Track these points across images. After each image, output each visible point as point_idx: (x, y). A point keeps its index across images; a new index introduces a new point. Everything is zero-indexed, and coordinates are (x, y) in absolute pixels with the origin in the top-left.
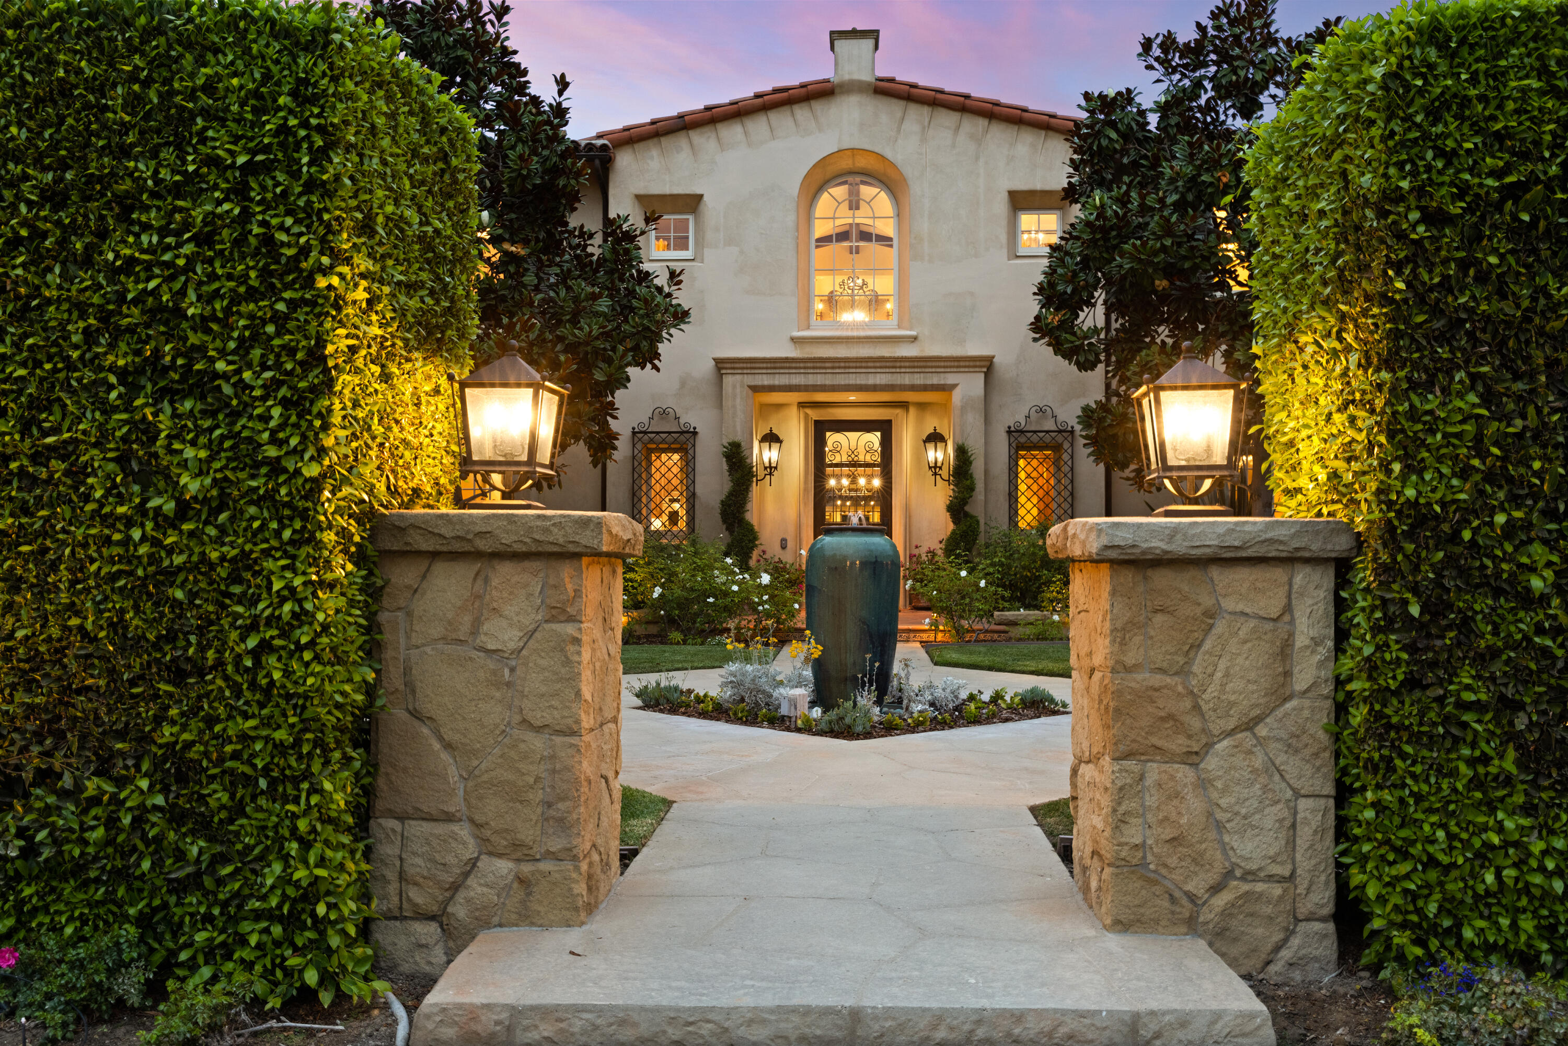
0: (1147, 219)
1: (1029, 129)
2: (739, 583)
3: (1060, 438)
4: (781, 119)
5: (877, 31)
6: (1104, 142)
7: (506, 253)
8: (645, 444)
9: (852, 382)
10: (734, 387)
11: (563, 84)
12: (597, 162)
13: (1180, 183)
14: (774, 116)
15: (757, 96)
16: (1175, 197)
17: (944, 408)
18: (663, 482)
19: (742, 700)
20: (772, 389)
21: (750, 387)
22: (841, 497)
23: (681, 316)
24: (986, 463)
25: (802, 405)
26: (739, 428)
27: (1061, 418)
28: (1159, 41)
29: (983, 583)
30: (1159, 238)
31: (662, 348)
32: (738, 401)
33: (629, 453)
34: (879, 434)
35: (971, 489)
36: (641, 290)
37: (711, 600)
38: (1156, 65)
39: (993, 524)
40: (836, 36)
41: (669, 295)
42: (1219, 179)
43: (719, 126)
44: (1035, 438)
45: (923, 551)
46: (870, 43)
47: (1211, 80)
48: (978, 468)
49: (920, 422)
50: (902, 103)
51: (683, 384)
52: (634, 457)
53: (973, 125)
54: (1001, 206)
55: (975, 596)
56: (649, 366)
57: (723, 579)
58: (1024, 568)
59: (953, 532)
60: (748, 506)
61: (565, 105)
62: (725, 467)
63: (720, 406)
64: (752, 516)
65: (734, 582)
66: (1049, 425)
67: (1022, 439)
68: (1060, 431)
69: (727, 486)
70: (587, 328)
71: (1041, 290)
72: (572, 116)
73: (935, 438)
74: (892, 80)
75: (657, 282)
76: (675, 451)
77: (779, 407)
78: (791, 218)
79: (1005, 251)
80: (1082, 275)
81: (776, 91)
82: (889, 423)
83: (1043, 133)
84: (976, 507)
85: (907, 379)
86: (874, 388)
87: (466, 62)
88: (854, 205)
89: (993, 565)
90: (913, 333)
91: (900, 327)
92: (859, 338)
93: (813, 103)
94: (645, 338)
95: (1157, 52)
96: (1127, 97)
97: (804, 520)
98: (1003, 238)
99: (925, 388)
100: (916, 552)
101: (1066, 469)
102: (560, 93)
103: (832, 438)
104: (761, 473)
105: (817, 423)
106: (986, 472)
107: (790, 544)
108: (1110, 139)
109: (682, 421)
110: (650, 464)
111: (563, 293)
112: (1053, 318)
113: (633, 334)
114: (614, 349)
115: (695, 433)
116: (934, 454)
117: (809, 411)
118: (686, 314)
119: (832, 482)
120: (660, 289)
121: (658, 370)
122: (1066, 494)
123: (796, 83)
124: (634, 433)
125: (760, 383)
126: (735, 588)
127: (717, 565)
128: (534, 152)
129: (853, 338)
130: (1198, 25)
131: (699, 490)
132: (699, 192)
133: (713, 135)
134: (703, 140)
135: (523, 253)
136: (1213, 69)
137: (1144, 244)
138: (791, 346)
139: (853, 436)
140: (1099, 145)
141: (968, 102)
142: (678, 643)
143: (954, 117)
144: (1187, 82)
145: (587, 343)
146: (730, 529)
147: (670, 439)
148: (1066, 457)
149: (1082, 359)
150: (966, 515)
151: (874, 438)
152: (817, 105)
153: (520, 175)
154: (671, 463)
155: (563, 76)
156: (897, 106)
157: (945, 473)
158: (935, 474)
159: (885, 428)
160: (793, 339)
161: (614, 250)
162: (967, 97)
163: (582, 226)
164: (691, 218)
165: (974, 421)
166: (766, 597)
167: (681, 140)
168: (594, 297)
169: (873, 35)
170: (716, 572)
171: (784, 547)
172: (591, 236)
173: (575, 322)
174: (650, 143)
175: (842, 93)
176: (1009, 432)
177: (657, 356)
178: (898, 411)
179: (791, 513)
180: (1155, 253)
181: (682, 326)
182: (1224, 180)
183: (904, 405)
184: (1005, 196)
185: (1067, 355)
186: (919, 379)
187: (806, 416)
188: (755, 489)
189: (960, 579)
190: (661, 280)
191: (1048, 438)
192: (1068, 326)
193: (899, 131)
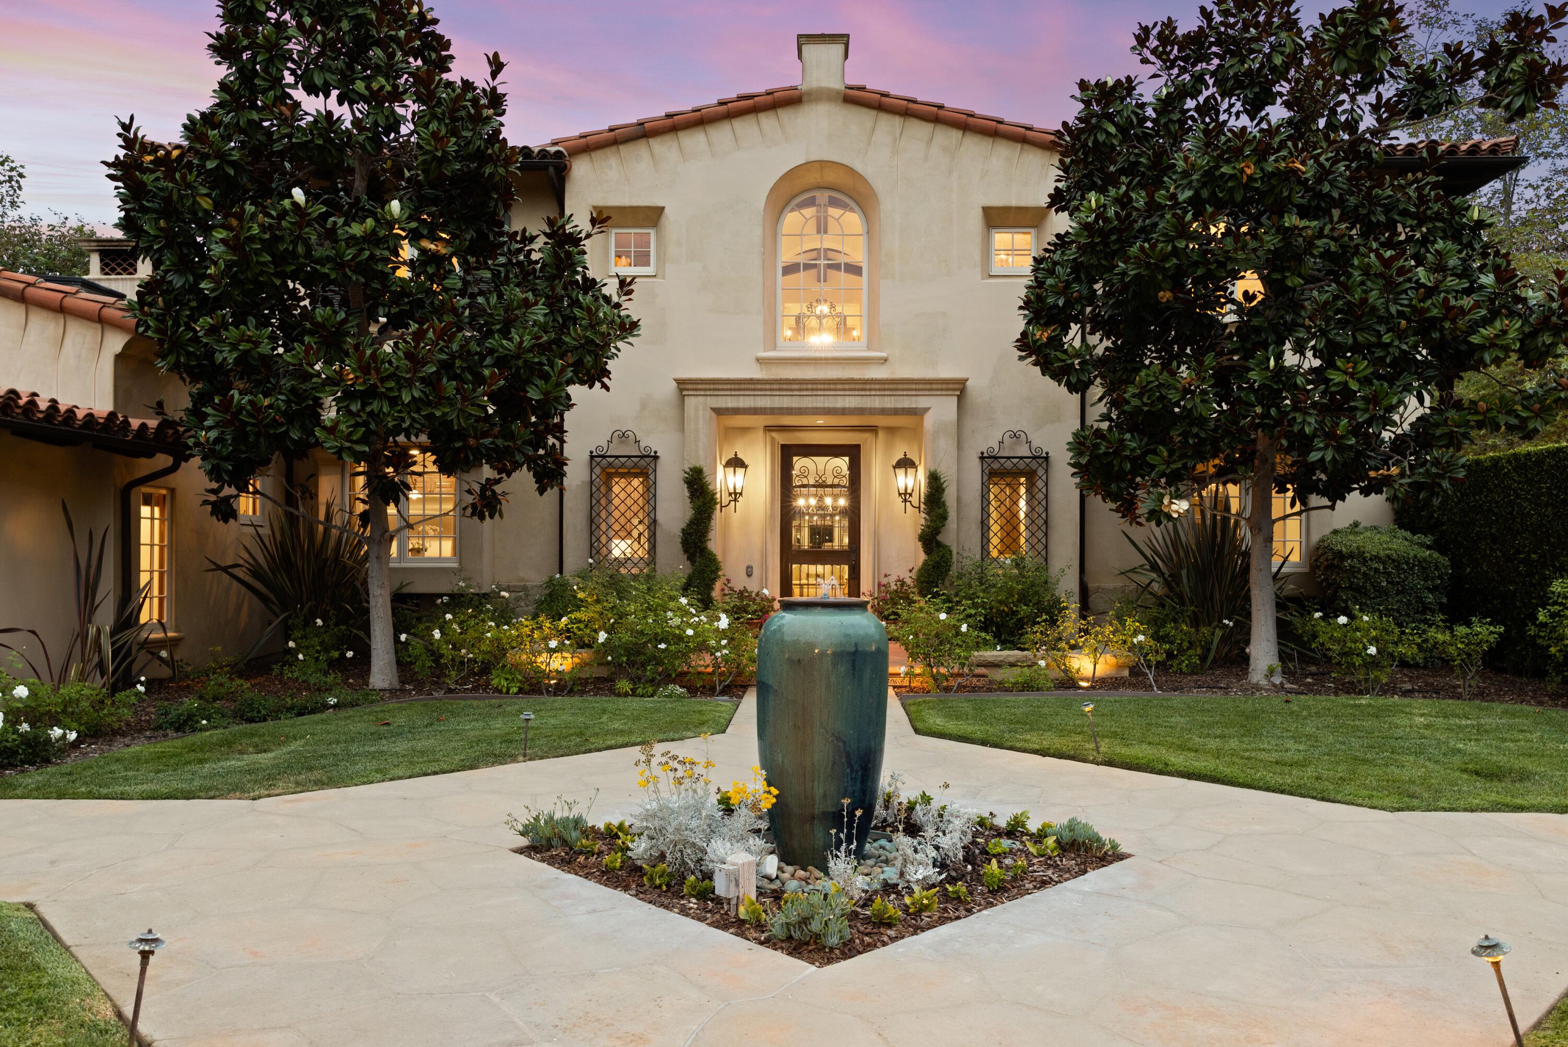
0: (1155, 219)
1: (1004, 142)
2: (694, 627)
3: (1034, 465)
4: (744, 126)
5: (848, 36)
6: (1101, 137)
7: (423, 251)
8: (603, 469)
9: (820, 405)
10: (697, 409)
11: (497, 66)
12: (551, 169)
13: (1195, 177)
14: (738, 124)
15: (721, 103)
16: (1188, 193)
17: (915, 433)
18: (623, 508)
19: (662, 856)
20: (736, 411)
21: (713, 409)
22: (808, 514)
23: (629, 328)
24: (958, 491)
25: (768, 429)
26: (701, 452)
27: (1035, 444)
28: (1155, 32)
29: (964, 628)
30: (1171, 240)
31: (611, 365)
32: (701, 423)
33: (588, 479)
34: (847, 459)
35: (944, 517)
36: (586, 299)
37: (663, 646)
38: (1152, 58)
39: (965, 554)
40: (804, 40)
41: (618, 306)
42: (1242, 171)
43: (681, 134)
44: (1009, 465)
45: (892, 579)
46: (839, 49)
47: (1213, 74)
48: (950, 497)
49: (889, 447)
50: (873, 113)
51: (644, 406)
52: (592, 482)
53: (948, 137)
54: (976, 220)
55: (957, 641)
56: (598, 385)
57: (677, 621)
58: (1001, 602)
59: (925, 563)
60: (711, 535)
61: (500, 90)
62: (687, 494)
63: (683, 430)
64: (714, 544)
65: (690, 625)
66: (1023, 451)
67: (996, 466)
68: (1034, 458)
69: (689, 513)
70: (517, 338)
71: (1027, 305)
72: (510, 105)
73: (906, 463)
74: (862, 88)
75: (606, 291)
76: (636, 475)
77: (745, 430)
78: (757, 233)
79: (978, 269)
80: (1076, 287)
81: (741, 98)
82: (858, 447)
83: (1019, 146)
84: (949, 536)
85: (876, 402)
86: (844, 412)
87: (370, 22)
88: (822, 228)
89: (975, 606)
90: (884, 354)
91: (869, 348)
92: (826, 359)
93: (780, 111)
94: (589, 352)
95: (1153, 43)
96: (1127, 86)
97: (769, 547)
98: (977, 256)
99: (896, 412)
100: (884, 581)
101: (1040, 496)
102: (494, 75)
103: (799, 463)
104: (726, 499)
105: (783, 447)
106: (959, 499)
107: (756, 572)
108: (1109, 134)
109: (642, 445)
110: (610, 489)
111: (494, 299)
112: (1041, 335)
113: (577, 348)
114: (551, 365)
115: (656, 458)
116: (904, 480)
117: (775, 435)
118: (635, 325)
119: (801, 502)
120: (607, 299)
121: (607, 389)
122: (1040, 522)
123: (761, 89)
124: (592, 457)
125: (724, 406)
126: (690, 632)
127: (672, 604)
128: (454, 132)
129: (821, 359)
130: (1203, 10)
131: (660, 517)
132: (660, 204)
133: (675, 144)
134: (662, 147)
135: (443, 251)
136: (1216, 61)
137: (1153, 247)
138: (756, 366)
139: (821, 460)
140: (1096, 141)
141: (941, 112)
142: (626, 695)
143: (927, 128)
144: (1187, 77)
145: (518, 357)
146: (691, 558)
147: (629, 463)
148: (1040, 484)
149: (1074, 380)
150: (939, 544)
151: (842, 463)
152: (784, 113)
153: (435, 157)
154: (629, 489)
155: (496, 55)
156: (867, 116)
157: (915, 500)
158: (905, 501)
159: (853, 452)
160: (758, 360)
161: (555, 255)
162: (941, 107)
163: (524, 230)
164: (652, 232)
165: (946, 445)
166: (724, 642)
167: (640, 149)
168: (526, 304)
169: (843, 39)
170: (670, 614)
171: (749, 575)
172: (532, 239)
173: (505, 333)
174: (609, 151)
175: (810, 101)
176: (982, 458)
177: (607, 373)
178: (867, 435)
179: (757, 541)
180: (1165, 257)
181: (631, 339)
182: (1249, 171)
183: (873, 429)
184: (980, 212)
185: (1056, 376)
186: (889, 402)
187: (773, 439)
188: (718, 516)
189: (939, 622)
190: (611, 289)
191: (1021, 465)
192: (1055, 342)
193: (869, 142)
